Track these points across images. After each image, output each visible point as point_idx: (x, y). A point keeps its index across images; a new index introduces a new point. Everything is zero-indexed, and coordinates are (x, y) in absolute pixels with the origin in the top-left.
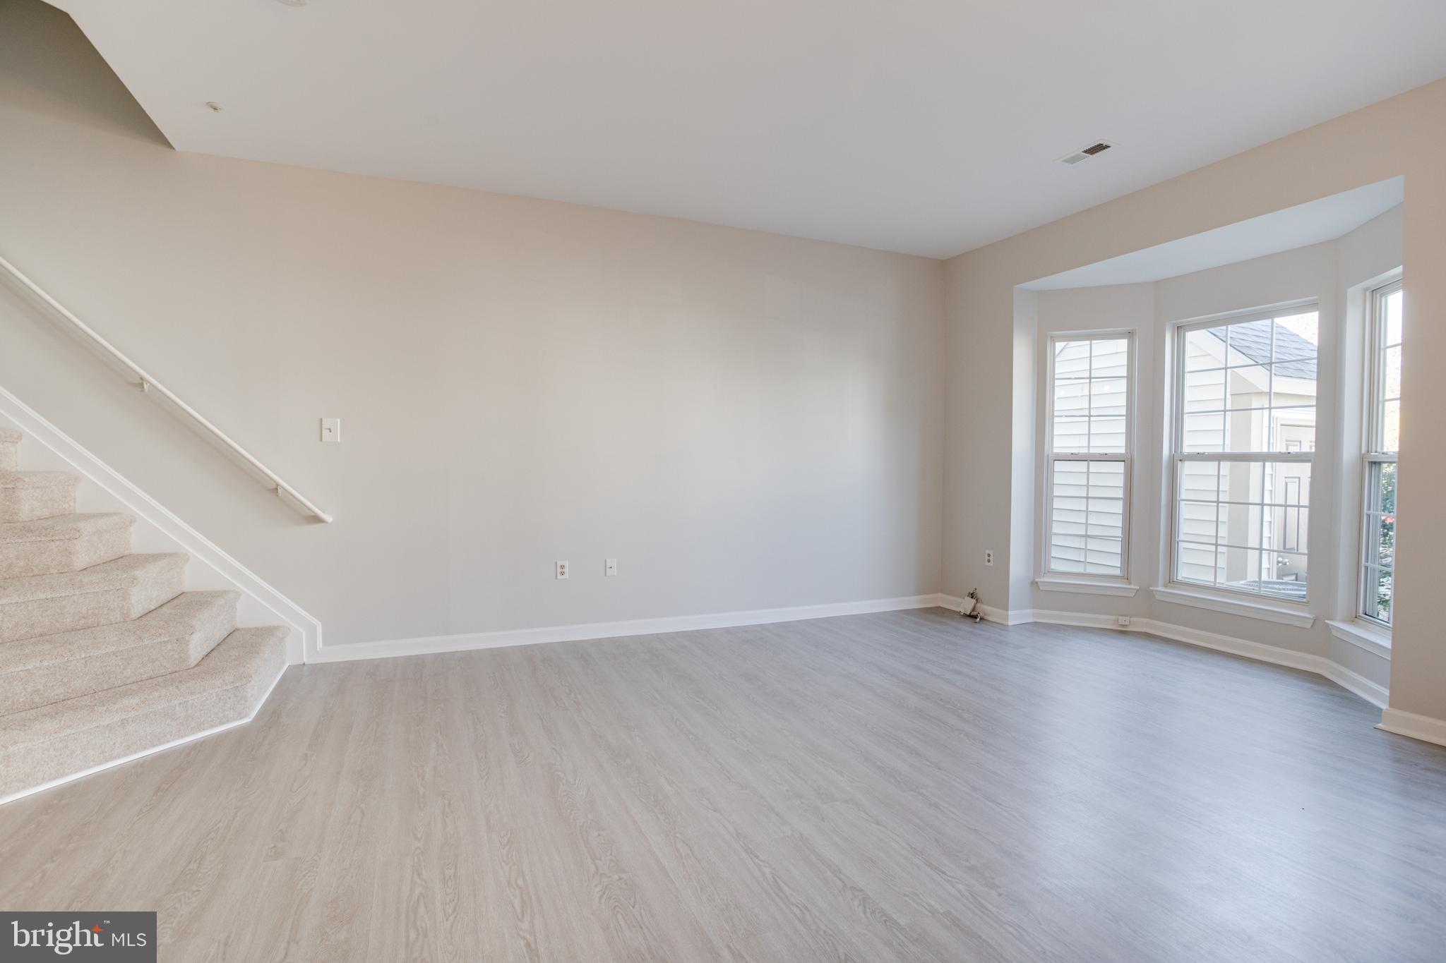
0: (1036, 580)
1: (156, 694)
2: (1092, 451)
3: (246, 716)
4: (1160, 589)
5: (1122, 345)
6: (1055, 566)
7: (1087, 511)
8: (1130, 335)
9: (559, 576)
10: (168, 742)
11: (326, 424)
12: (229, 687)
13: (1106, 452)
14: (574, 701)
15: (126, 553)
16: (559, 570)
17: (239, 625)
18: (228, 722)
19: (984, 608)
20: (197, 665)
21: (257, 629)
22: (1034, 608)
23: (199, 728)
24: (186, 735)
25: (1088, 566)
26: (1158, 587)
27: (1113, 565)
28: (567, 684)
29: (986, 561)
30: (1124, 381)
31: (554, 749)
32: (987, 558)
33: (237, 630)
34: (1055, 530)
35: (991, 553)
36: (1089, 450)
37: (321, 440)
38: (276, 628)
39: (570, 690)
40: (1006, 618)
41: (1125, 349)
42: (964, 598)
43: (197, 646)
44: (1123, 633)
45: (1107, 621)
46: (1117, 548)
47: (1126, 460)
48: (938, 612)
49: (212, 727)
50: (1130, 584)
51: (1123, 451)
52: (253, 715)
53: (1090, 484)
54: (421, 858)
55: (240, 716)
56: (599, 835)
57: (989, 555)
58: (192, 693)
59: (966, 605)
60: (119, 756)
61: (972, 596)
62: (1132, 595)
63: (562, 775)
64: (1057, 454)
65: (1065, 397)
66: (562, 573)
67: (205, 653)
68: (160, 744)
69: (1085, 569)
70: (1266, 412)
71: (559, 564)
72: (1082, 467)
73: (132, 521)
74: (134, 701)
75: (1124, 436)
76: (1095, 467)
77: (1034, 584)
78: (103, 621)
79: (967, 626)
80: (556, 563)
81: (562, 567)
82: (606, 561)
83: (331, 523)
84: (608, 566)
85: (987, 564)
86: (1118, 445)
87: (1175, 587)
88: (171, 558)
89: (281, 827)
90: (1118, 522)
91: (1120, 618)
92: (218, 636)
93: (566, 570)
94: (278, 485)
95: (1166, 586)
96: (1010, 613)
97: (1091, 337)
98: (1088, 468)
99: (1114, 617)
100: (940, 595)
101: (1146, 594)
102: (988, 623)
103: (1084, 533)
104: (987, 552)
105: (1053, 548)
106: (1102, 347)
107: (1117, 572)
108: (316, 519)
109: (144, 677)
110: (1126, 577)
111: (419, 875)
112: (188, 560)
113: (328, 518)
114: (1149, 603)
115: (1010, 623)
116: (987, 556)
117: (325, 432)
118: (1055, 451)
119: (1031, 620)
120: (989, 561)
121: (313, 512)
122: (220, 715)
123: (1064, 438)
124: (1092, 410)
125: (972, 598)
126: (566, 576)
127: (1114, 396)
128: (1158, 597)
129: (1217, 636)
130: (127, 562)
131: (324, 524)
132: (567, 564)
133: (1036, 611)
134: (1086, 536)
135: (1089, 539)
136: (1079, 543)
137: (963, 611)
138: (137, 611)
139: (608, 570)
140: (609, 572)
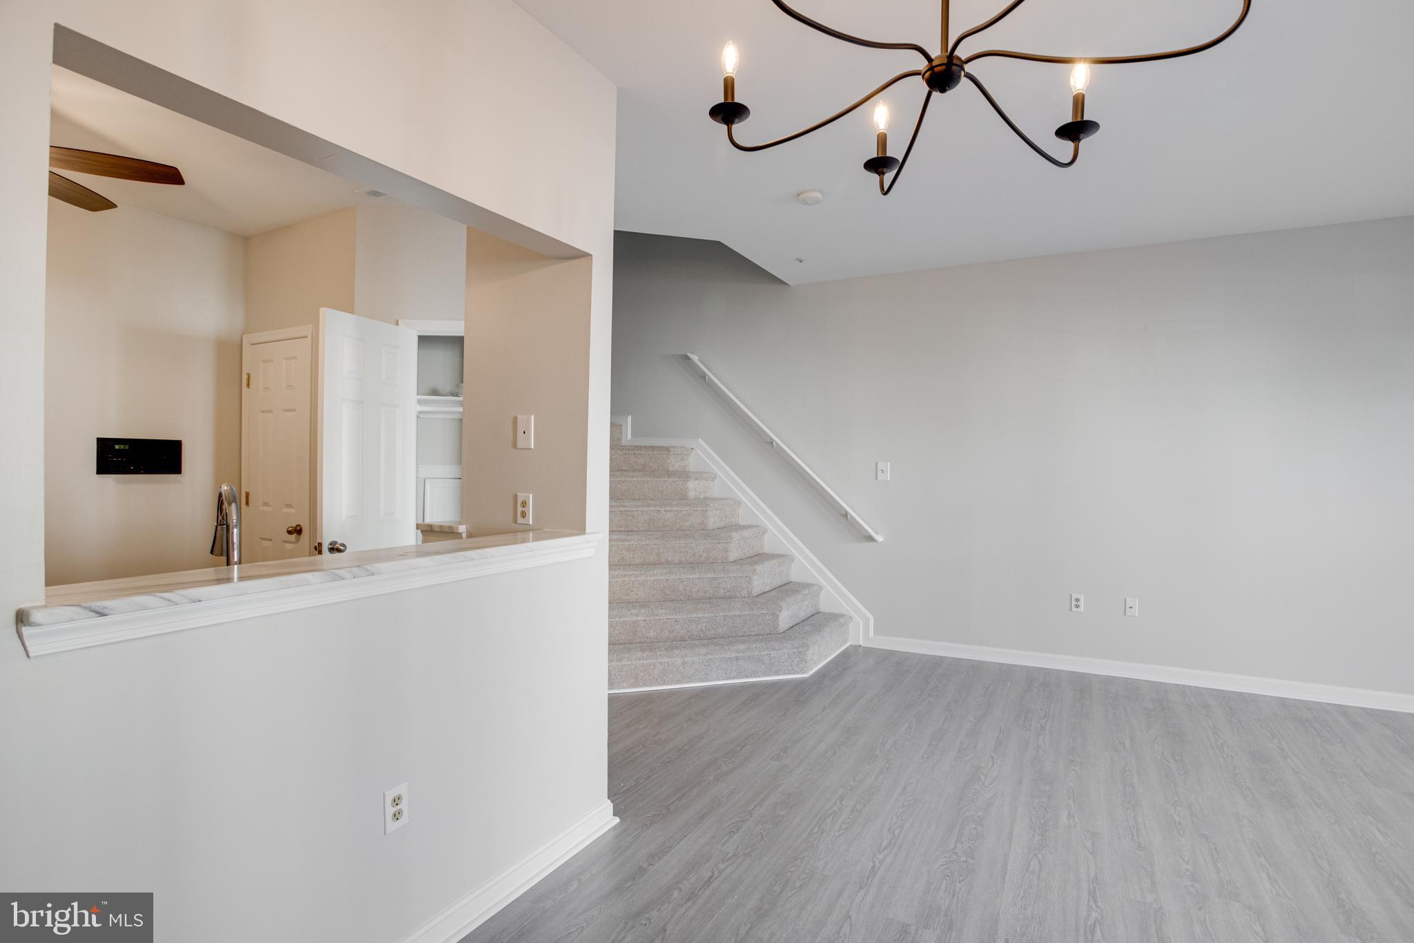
1: (754, 645)
3: (805, 673)
9: (1074, 609)
10: (759, 676)
11: (880, 467)
12: (795, 650)
15: (761, 552)
16: (1074, 603)
17: (821, 610)
18: (794, 673)
20: (784, 632)
21: (830, 614)
23: (777, 673)
24: (769, 675)
31: (992, 757)
33: (819, 612)
37: (876, 479)
38: (842, 616)
43: (785, 619)
49: (784, 674)
52: (811, 673)
54: (849, 792)
55: (802, 671)
56: (976, 828)
58: (773, 650)
60: (734, 678)
63: (983, 777)
66: (1077, 606)
67: (791, 625)
68: (755, 677)
71: (1074, 597)
73: (765, 531)
74: (742, 647)
78: (738, 595)
80: (1071, 596)
81: (1077, 600)
82: (1125, 600)
83: (881, 542)
84: (1128, 605)
88: (781, 558)
89: (788, 745)
92: (802, 615)
93: (1082, 603)
94: (847, 512)
108: (871, 539)
109: (754, 633)
111: (842, 800)
112: (793, 560)
113: (880, 538)
117: (879, 472)
121: (868, 533)
122: (790, 668)
126: (1082, 609)
130: (759, 558)
131: (875, 543)
132: (1082, 598)
138: (756, 591)
139: (1128, 610)
140: (1129, 611)
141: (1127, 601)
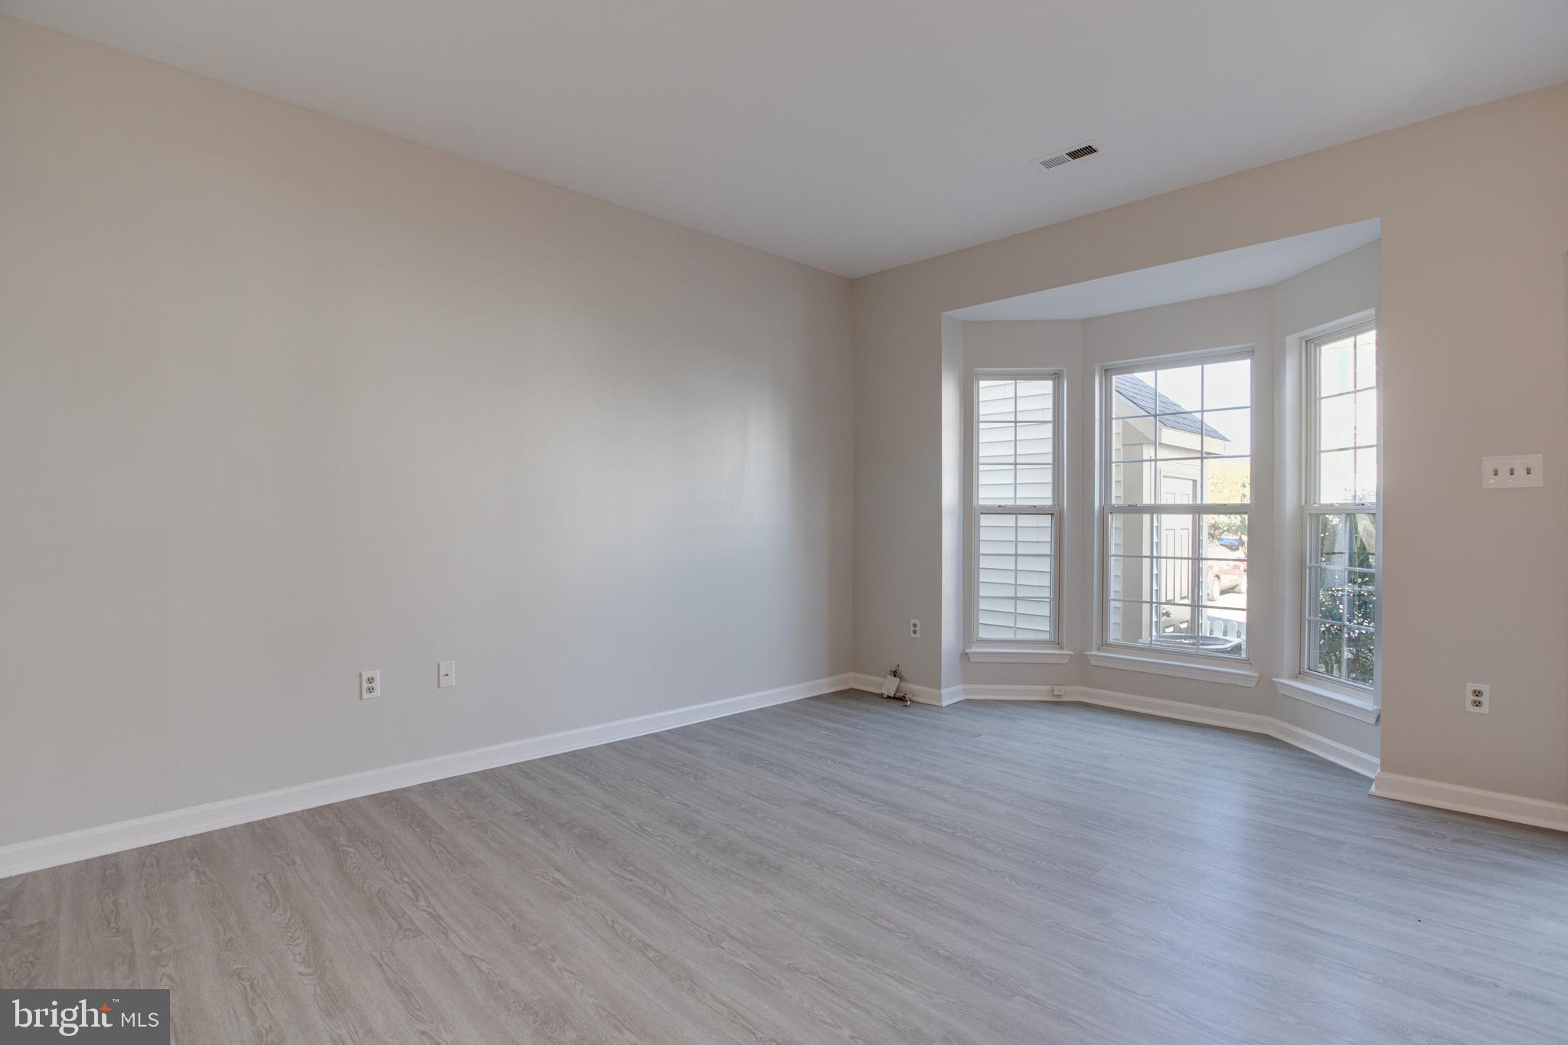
0: (967, 651)
2: (1019, 503)
4: (1095, 653)
5: (1046, 386)
6: (984, 634)
7: (1016, 571)
8: (1056, 377)
9: (366, 695)
13: (1034, 504)
14: (429, 913)
16: (365, 686)
19: (912, 688)
22: (965, 683)
25: (1018, 631)
26: (1091, 651)
27: (1042, 628)
28: (406, 879)
29: (912, 633)
30: (1050, 427)
32: (912, 628)
34: (982, 593)
35: (917, 622)
36: (1015, 502)
39: (414, 891)
40: (939, 697)
41: (1050, 390)
42: (886, 677)
44: (1058, 704)
45: (1040, 692)
46: (1045, 610)
47: (1054, 513)
48: (852, 695)
50: (1062, 648)
51: (1049, 503)
53: (1018, 540)
57: (915, 625)
59: (890, 686)
61: (895, 674)
62: (1066, 661)
64: (984, 506)
65: (991, 442)
66: (371, 690)
69: (1015, 635)
70: (1153, 463)
71: (365, 676)
72: (1009, 520)
75: (1050, 487)
76: (1024, 521)
77: (965, 656)
79: (894, 711)
80: (361, 675)
81: (371, 680)
82: (438, 664)
84: (442, 673)
85: (912, 635)
86: (1044, 496)
87: (1108, 650)
90: (1046, 581)
91: (1055, 687)
93: (377, 684)
95: (1098, 650)
96: (944, 691)
97: (1016, 377)
98: (1016, 521)
99: (1047, 688)
100: (852, 674)
101: (1081, 660)
102: (918, 705)
103: (1013, 595)
104: (913, 621)
105: (981, 613)
106: (1026, 387)
107: (1046, 637)
110: (1058, 643)
114: (1082, 668)
115: (944, 704)
116: (912, 626)
118: (981, 503)
119: (962, 698)
120: (915, 632)
123: (991, 489)
124: (1017, 457)
125: (895, 676)
126: (378, 693)
127: (1039, 442)
128: (1093, 663)
129: (1151, 700)
132: (377, 674)
133: (967, 686)
134: (1016, 598)
135: (1018, 602)
136: (1009, 607)
137: (886, 694)
139: (442, 679)
140: (444, 681)
141: (441, 668)
